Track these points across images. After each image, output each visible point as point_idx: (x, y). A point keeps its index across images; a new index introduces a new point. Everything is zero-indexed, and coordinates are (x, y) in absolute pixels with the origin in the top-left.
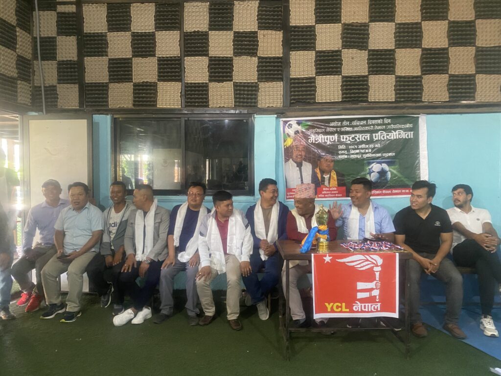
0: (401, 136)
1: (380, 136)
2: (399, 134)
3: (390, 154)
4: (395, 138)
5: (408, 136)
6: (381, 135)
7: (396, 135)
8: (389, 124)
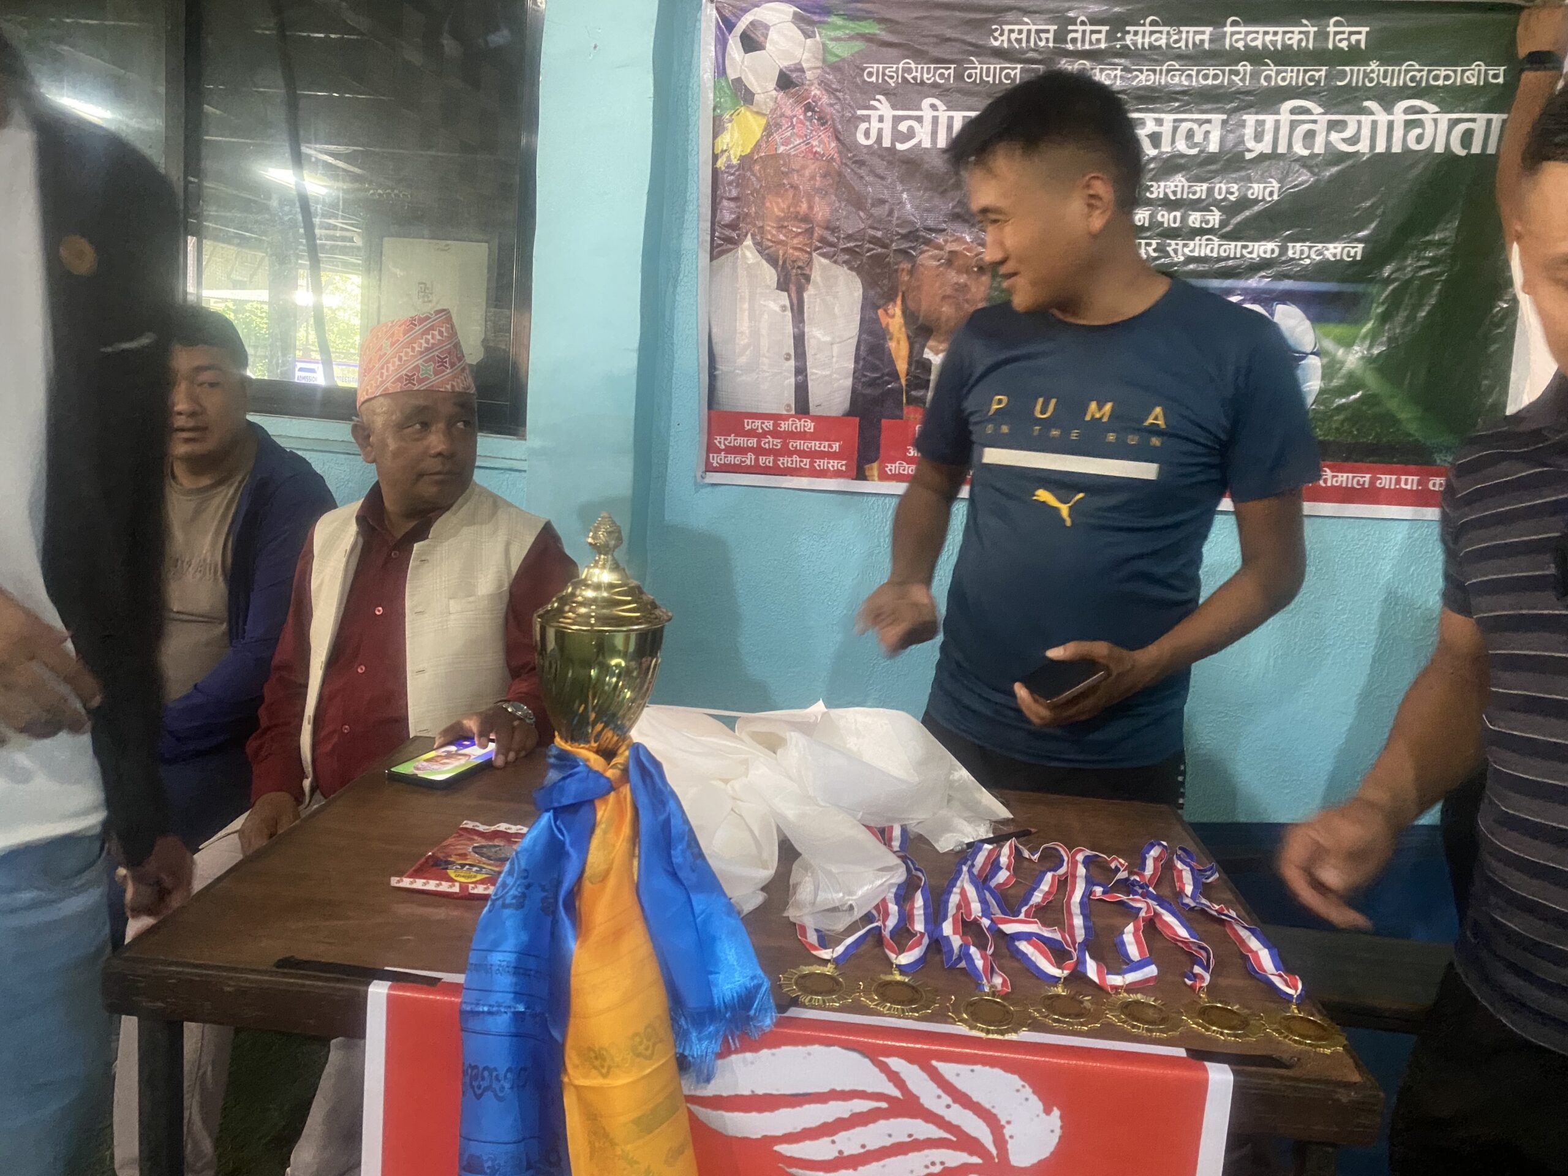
0: (1419, 139)
1: (1284, 131)
2: (1409, 125)
3: (1334, 250)
4: (1380, 148)
5: (1467, 136)
6: (1293, 125)
7: (1391, 126)
8: (1354, 56)
